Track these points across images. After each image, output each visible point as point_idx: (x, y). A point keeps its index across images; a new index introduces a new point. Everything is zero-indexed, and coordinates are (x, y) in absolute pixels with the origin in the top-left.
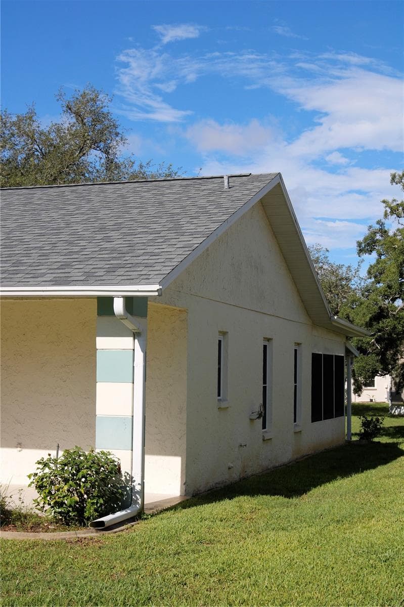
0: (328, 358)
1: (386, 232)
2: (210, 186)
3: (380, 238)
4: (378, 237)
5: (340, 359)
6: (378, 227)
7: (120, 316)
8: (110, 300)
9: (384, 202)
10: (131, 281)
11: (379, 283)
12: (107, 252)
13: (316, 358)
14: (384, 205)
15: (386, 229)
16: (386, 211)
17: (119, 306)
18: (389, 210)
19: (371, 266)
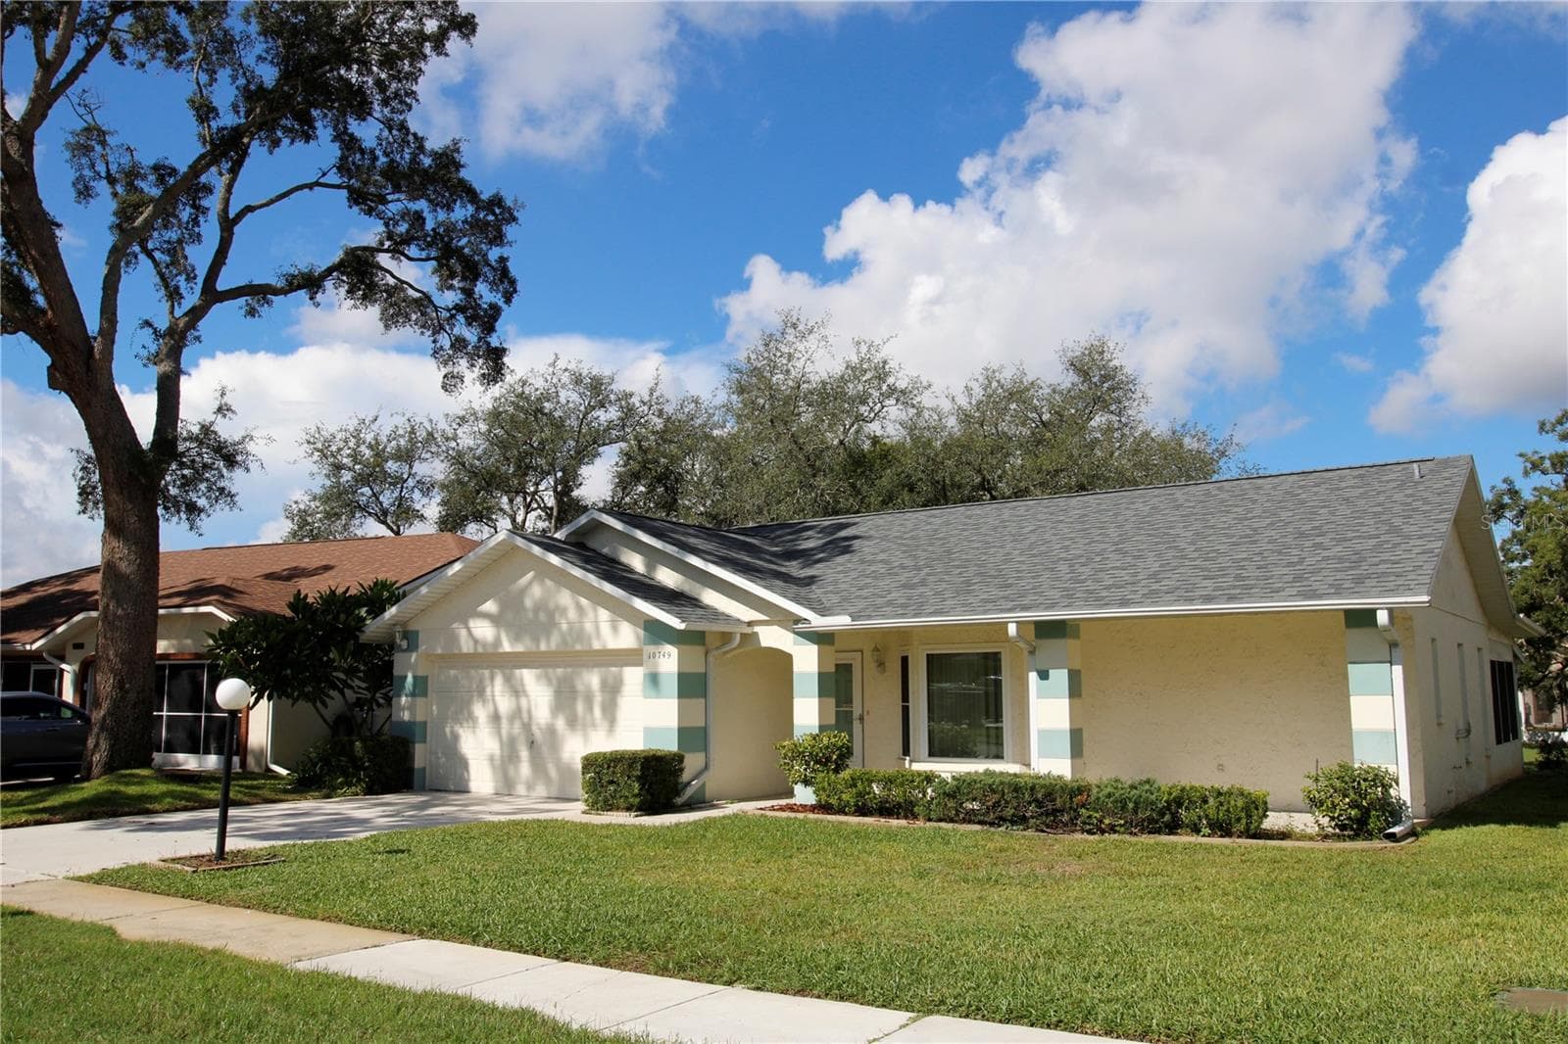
0: (1501, 664)
1: (1516, 492)
2: (1393, 474)
3: (1509, 501)
4: (1506, 500)
5: (1509, 665)
6: (1505, 486)
7: (1384, 626)
8: (1373, 612)
9: (1521, 455)
10: (1392, 592)
11: (1512, 562)
12: (1333, 561)
13: (1492, 663)
14: (1522, 459)
15: (1517, 488)
16: (1525, 467)
17: (1382, 617)
18: (1529, 466)
19: (1504, 541)
